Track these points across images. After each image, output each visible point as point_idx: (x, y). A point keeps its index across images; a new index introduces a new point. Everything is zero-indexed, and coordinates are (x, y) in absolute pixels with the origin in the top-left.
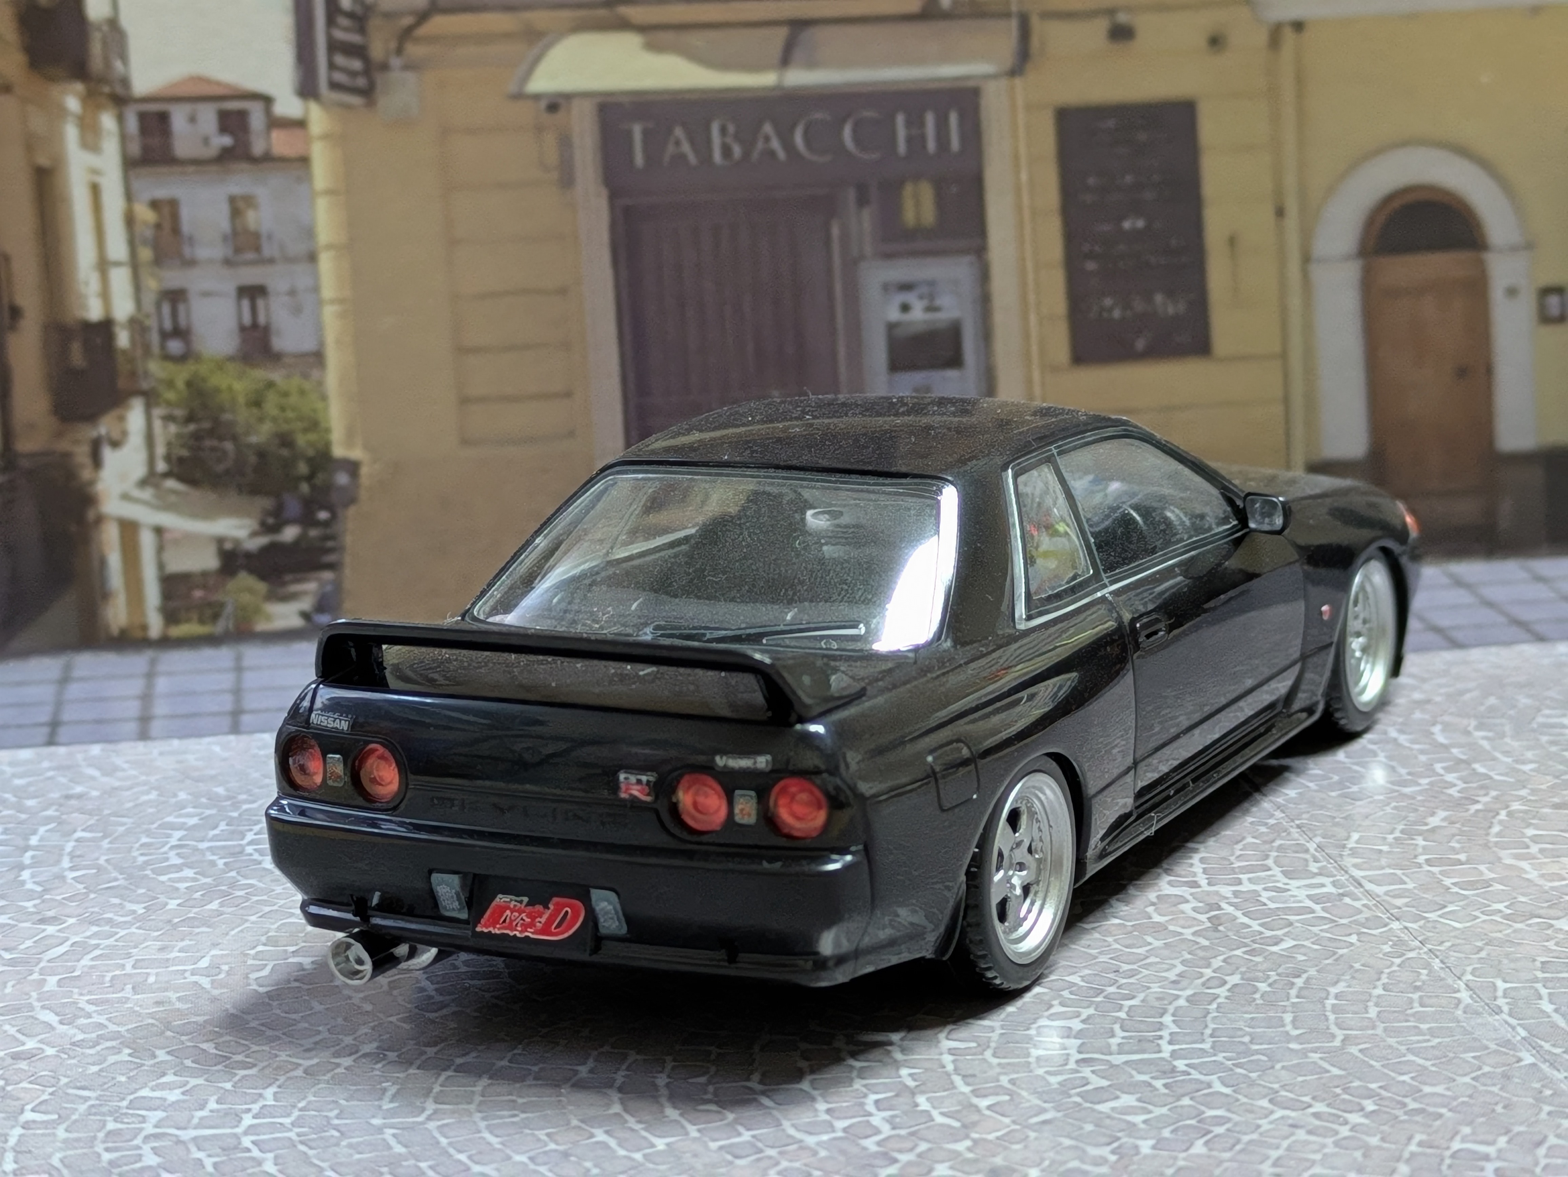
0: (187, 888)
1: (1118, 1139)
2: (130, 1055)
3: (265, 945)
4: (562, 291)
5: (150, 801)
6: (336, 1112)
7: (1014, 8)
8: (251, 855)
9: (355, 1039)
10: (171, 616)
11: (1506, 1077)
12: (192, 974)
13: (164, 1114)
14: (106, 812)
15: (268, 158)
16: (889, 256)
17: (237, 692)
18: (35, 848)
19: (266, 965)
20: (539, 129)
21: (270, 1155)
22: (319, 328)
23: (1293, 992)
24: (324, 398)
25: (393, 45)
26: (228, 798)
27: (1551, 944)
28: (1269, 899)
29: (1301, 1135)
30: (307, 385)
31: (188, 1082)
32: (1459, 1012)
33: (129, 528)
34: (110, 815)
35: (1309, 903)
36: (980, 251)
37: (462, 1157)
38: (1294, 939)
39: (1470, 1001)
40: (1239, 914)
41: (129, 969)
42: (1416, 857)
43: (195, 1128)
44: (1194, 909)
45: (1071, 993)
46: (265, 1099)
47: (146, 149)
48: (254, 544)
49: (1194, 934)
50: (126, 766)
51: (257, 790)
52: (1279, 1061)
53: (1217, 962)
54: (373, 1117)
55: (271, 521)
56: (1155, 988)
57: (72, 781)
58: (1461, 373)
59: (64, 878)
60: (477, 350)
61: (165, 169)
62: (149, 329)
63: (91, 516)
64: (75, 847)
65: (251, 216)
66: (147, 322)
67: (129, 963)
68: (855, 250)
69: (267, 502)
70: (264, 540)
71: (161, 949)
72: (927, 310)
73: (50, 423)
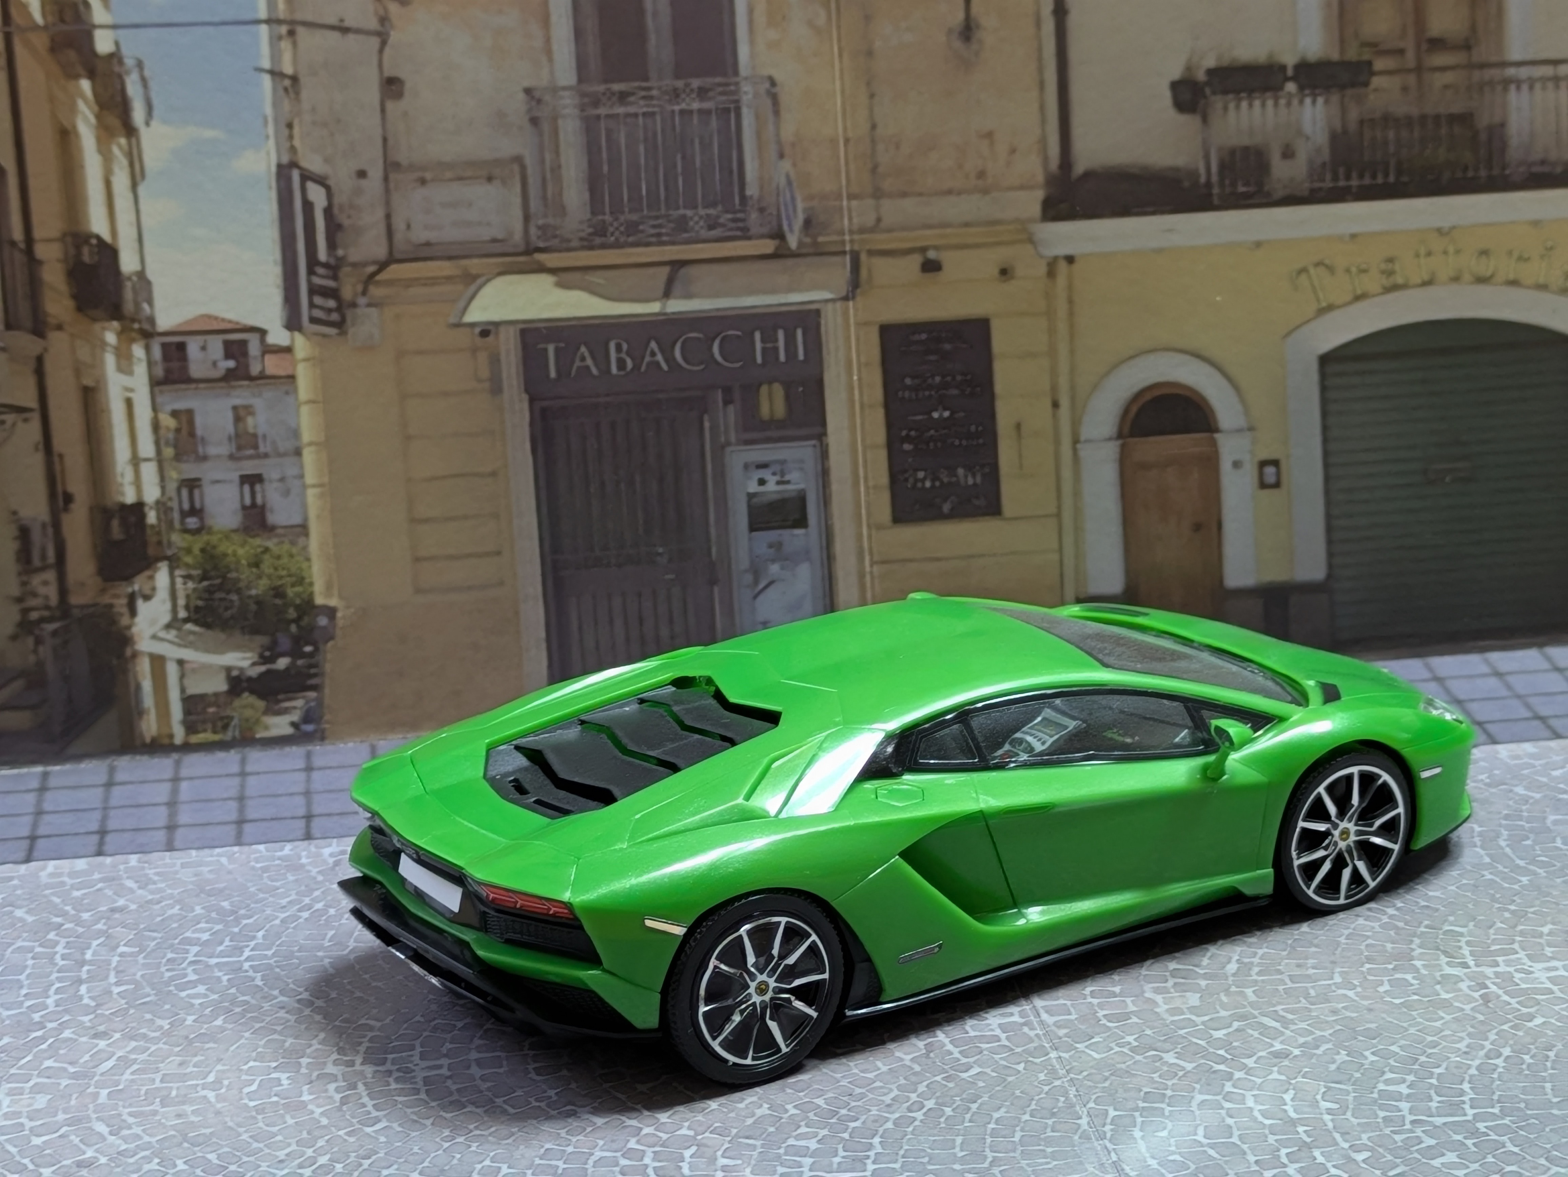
0: (200, 1004)
3: (255, 1060)
4: (494, 474)
5: (173, 915)
7: (848, 248)
8: (247, 971)
9: (314, 1151)
10: (190, 728)
12: (203, 1089)
14: (142, 926)
15: (262, 376)
16: (749, 442)
17: (241, 799)
18: (90, 963)
19: (254, 1080)
20: (474, 351)
22: (304, 506)
23: (968, 1116)
24: (308, 559)
25: (360, 288)
26: (233, 913)
27: (1155, 1076)
30: (294, 550)
32: (1076, 1137)
33: (158, 661)
34: (146, 929)
35: (998, 1032)
36: (821, 436)
38: (979, 1066)
39: (1086, 1127)
41: (158, 1084)
45: (815, 1115)
47: (168, 371)
48: (255, 672)
49: (912, 1060)
50: (156, 878)
51: (252, 905)
53: (922, 1088)
55: (267, 654)
56: (874, 1111)
57: (115, 893)
58: (1198, 527)
59: (111, 992)
60: (427, 521)
61: (183, 386)
62: (171, 509)
63: (128, 652)
64: (118, 962)
65: (250, 421)
66: (169, 504)
67: (158, 1077)
68: (723, 439)
69: (264, 640)
70: (262, 669)
71: (181, 1064)
72: (778, 483)
73: (95, 582)
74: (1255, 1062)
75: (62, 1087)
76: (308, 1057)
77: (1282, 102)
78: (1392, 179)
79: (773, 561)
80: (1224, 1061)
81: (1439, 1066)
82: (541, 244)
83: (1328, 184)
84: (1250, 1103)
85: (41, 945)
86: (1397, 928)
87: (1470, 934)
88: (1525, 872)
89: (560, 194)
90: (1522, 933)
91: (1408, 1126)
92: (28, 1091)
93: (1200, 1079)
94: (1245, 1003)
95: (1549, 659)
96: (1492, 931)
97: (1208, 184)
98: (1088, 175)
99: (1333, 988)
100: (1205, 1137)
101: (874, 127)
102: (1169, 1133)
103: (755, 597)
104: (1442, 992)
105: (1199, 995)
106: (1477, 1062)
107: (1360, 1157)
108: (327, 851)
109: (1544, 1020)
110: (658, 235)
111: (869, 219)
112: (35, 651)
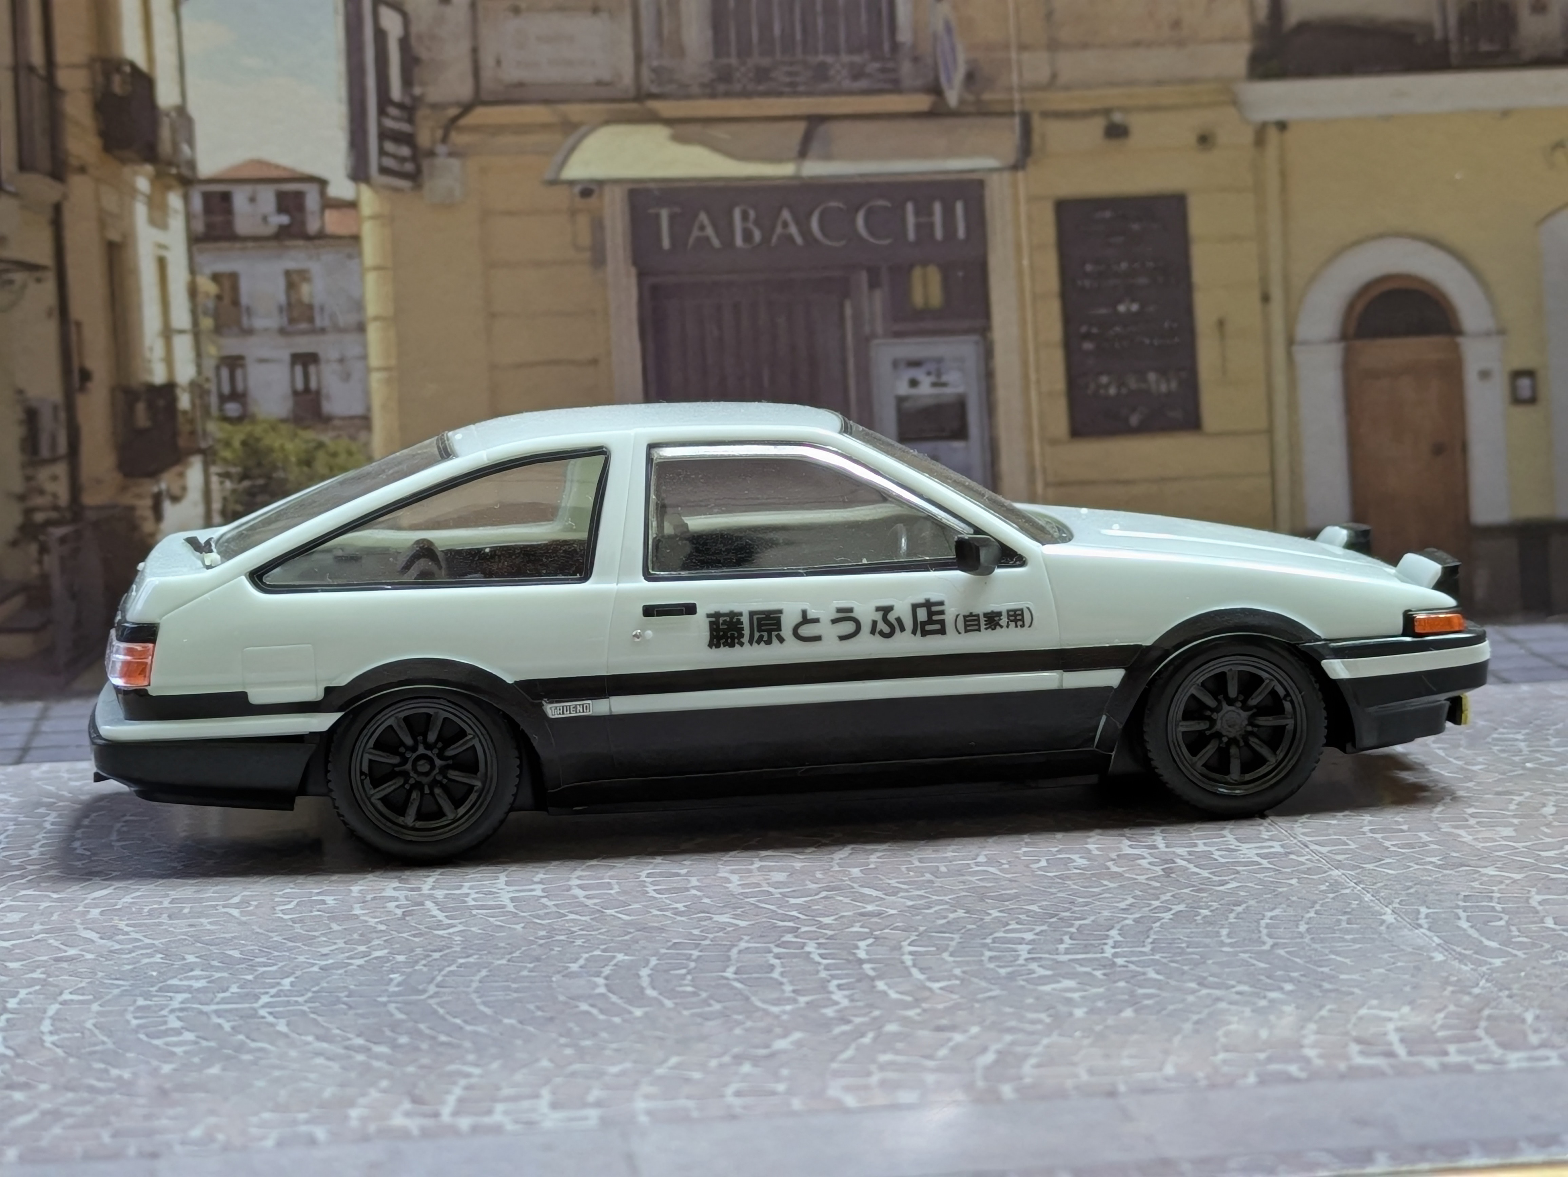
1: (1055, 1008)
4: (594, 362)
7: (1017, 108)
9: (368, 948)
11: (1418, 969)
12: (225, 908)
13: (191, 995)
15: (321, 235)
16: (898, 335)
18: (87, 826)
20: (573, 213)
21: (284, 1021)
22: (367, 393)
23: (1232, 915)
25: (439, 133)
27: (1476, 884)
28: (1220, 856)
30: (354, 447)
31: (213, 976)
32: (1383, 928)
35: (1256, 859)
36: (984, 331)
37: (458, 1021)
38: (1238, 882)
39: (1394, 921)
40: (1191, 866)
41: (166, 904)
42: (1361, 827)
43: (218, 1003)
44: (1150, 863)
45: (1028, 916)
46: (282, 985)
47: (209, 226)
49: (1147, 879)
52: (1209, 959)
53: (1165, 897)
54: (380, 996)
56: (1106, 913)
58: (1438, 450)
61: (226, 245)
62: (208, 392)
64: (122, 824)
65: (305, 289)
66: (207, 386)
68: (867, 329)
72: (934, 385)
73: (114, 478)
75: (41, 908)
82: (654, 89)
89: (679, 31)
93: (1536, 885)
97: (1446, 41)
98: (1303, 27)
100: (1555, 924)
102: (1507, 922)
110: (792, 84)
111: (1043, 75)
112: (40, 562)
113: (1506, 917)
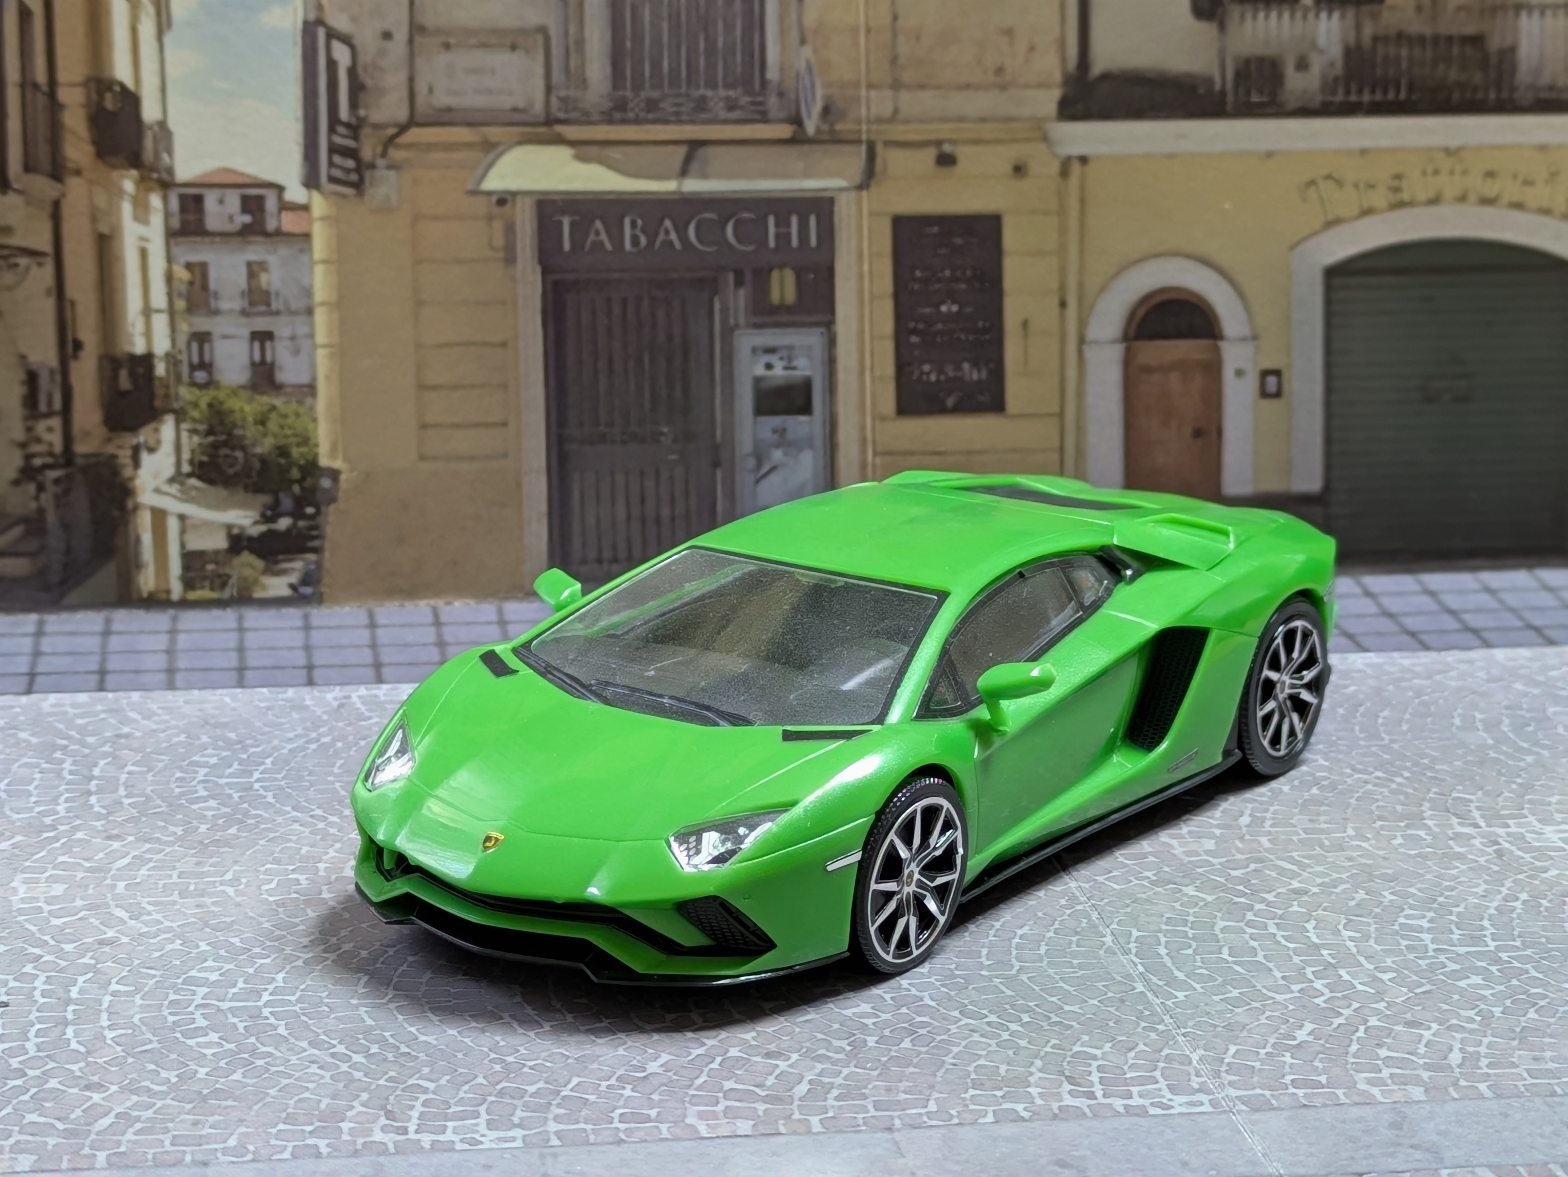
0: (213, 816)
1: (854, 1035)
2: (181, 945)
3: (272, 863)
4: (504, 345)
5: (180, 742)
6: (326, 993)
7: (864, 137)
8: (258, 790)
9: (338, 940)
10: (189, 584)
11: (1122, 1001)
12: (221, 885)
13: (209, 990)
14: (148, 750)
15: (278, 233)
16: (758, 326)
17: (241, 650)
18: (98, 778)
19: (273, 880)
20: (490, 218)
21: (283, 1023)
22: (313, 366)
23: (992, 932)
24: (315, 420)
25: (379, 150)
26: (240, 742)
27: (1177, 905)
29: (976, 1037)
30: (301, 410)
31: (223, 967)
32: (1102, 952)
33: (159, 515)
34: (152, 753)
36: (829, 324)
39: (1111, 944)
41: (175, 879)
43: (230, 1001)
46: (277, 981)
47: (184, 223)
48: (256, 531)
50: (159, 711)
51: (259, 737)
52: (972, 984)
54: (352, 998)
55: (269, 513)
57: (120, 723)
58: (1198, 433)
59: (122, 803)
60: (434, 388)
61: (198, 239)
62: (181, 362)
63: (130, 504)
64: (127, 778)
65: (264, 278)
66: (179, 357)
67: (175, 874)
68: (732, 322)
69: (266, 499)
70: (263, 528)
71: (196, 864)
72: (786, 368)
73: (101, 431)
74: (1275, 897)
75: (77, 879)
76: (325, 863)
77: (1299, 14)
78: (1403, 95)
79: (777, 446)
80: (1244, 895)
81: (1458, 906)
82: (562, 116)
83: (1339, 97)
84: (1272, 929)
85: (47, 762)
86: (1405, 794)
87: (1478, 800)
88: (1529, 752)
89: (582, 66)
90: (1530, 802)
91: (1431, 953)
92: (44, 880)
93: (1221, 909)
94: (1261, 849)
95: (1538, 579)
96: (1500, 799)
97: (1223, 92)
98: (1106, 77)
99: (1347, 840)
100: (1229, 955)
101: (895, 18)
102: (1194, 950)
103: (758, 481)
104: (1454, 846)
105: (1213, 841)
106: (1495, 904)
107: (1386, 977)
108: (330, 696)
109: (1557, 872)
110: (677, 114)
111: (887, 110)
112: (37, 498)
113: (1194, 944)
